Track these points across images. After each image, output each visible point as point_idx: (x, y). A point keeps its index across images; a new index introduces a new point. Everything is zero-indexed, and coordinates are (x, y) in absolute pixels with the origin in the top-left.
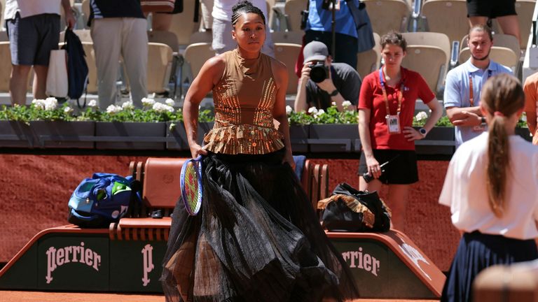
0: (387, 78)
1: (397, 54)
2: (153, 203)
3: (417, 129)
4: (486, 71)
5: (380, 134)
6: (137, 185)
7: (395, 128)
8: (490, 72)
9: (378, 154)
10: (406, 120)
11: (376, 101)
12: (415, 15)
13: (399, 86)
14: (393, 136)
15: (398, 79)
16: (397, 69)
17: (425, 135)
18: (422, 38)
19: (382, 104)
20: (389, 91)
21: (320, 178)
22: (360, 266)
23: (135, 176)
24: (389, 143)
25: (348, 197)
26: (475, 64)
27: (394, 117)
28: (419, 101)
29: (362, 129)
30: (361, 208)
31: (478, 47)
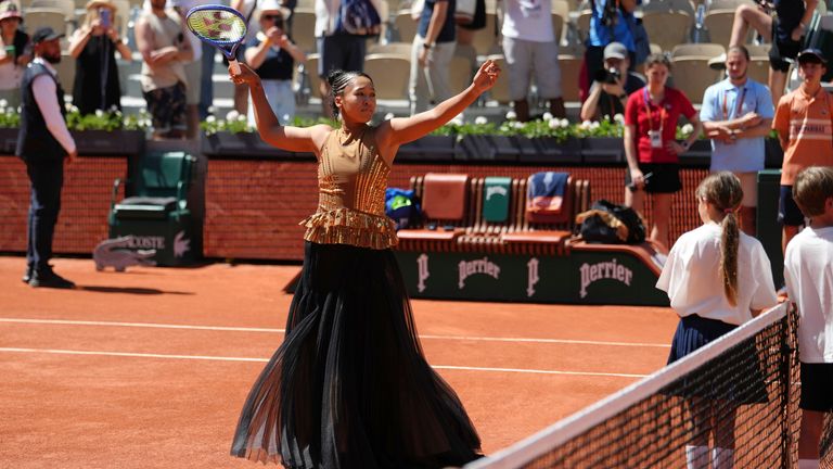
0: (651, 97)
1: (663, 73)
2: (432, 215)
3: (680, 142)
4: (741, 89)
5: (645, 149)
6: (416, 199)
7: (657, 143)
8: (745, 90)
9: (643, 167)
10: (669, 135)
11: (640, 118)
12: (699, 26)
13: (662, 104)
14: (656, 150)
15: (662, 97)
16: (661, 88)
17: (687, 148)
18: (700, 49)
19: (646, 121)
20: (653, 109)
21: (581, 194)
22: (614, 276)
23: (415, 190)
24: (653, 157)
25: (604, 212)
26: (733, 83)
27: (656, 133)
28: (682, 116)
29: (627, 143)
30: (616, 223)
31: (734, 68)
